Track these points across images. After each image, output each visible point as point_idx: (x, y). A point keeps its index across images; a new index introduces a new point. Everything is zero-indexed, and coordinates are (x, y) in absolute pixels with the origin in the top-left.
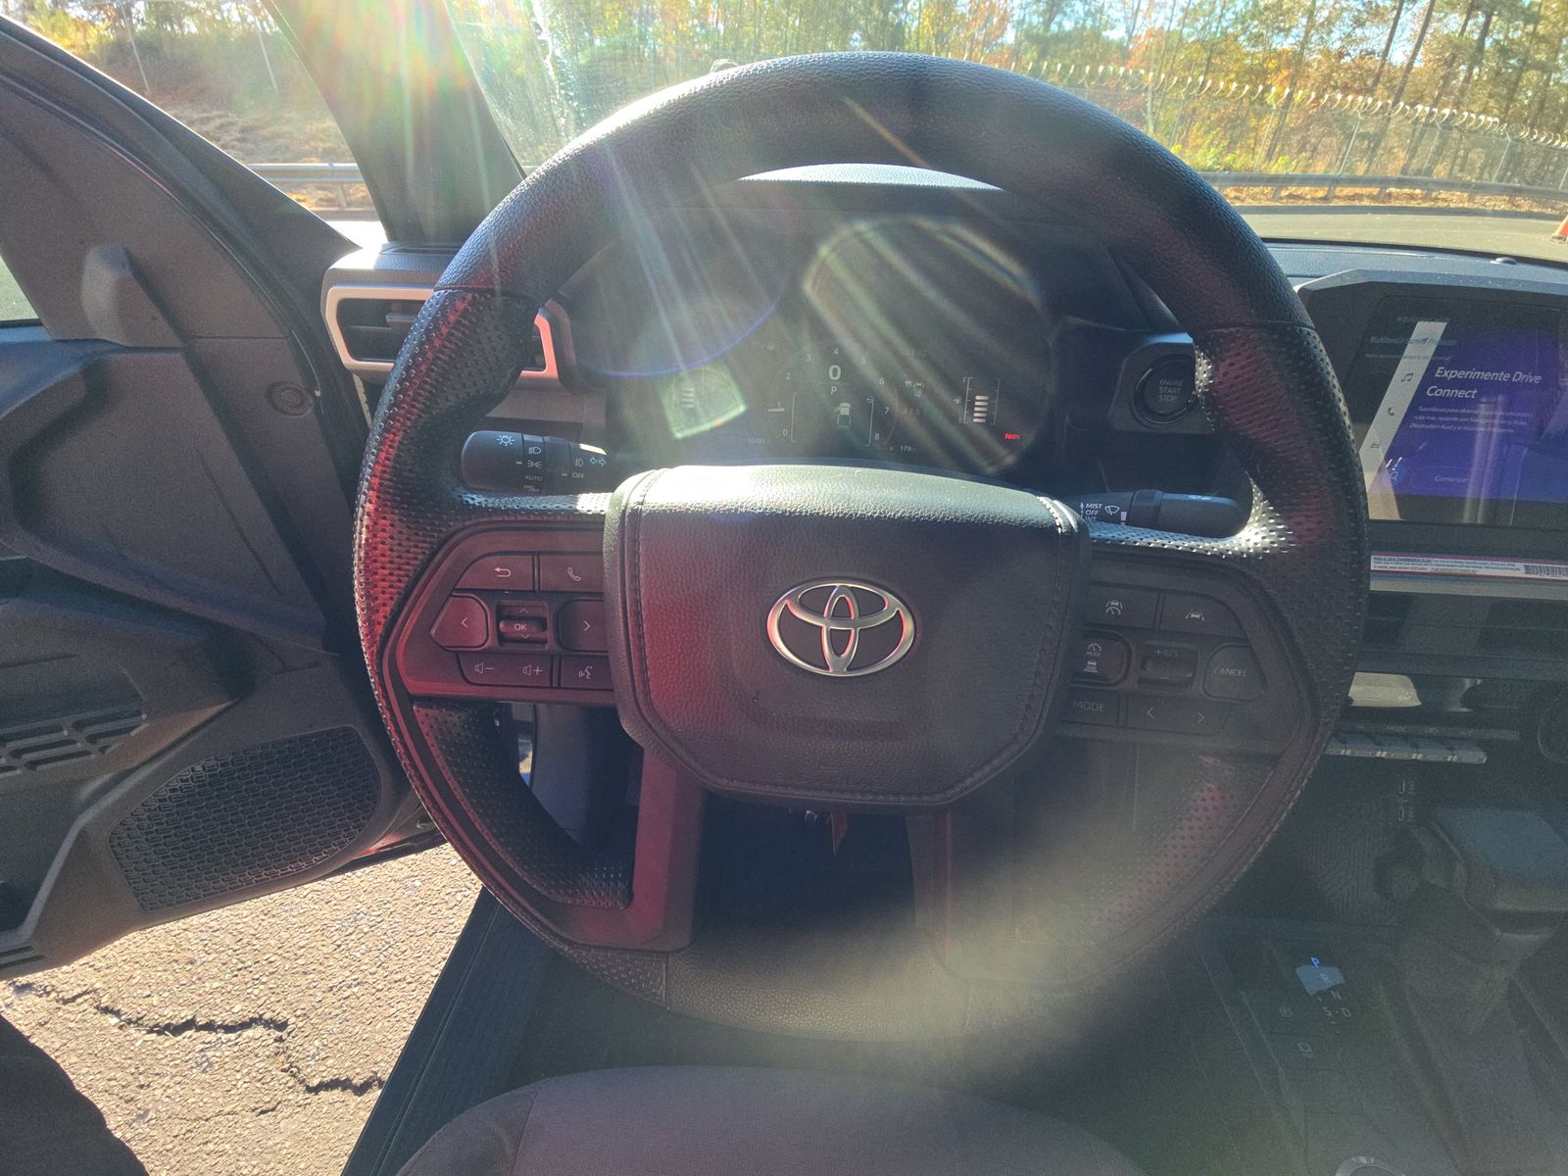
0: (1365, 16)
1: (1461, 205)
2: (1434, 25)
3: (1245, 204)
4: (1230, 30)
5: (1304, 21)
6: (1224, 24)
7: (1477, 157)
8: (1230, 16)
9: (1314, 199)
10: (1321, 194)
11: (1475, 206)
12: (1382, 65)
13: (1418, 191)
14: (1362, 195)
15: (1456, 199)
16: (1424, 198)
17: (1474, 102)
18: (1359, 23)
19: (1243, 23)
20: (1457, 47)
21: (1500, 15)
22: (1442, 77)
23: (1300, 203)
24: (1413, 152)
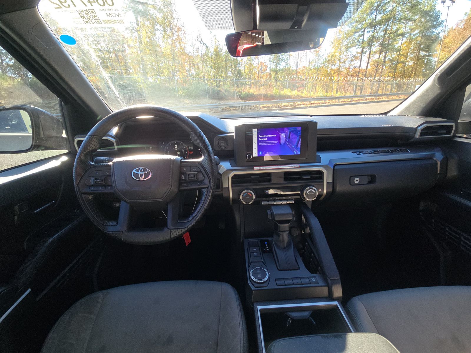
0: (353, 59)
1: (385, 99)
2: (371, 58)
3: (331, 104)
4: (321, 66)
5: (338, 62)
6: (319, 64)
7: (389, 87)
8: (320, 62)
9: (348, 102)
10: (350, 100)
11: (389, 99)
12: (360, 69)
13: (374, 97)
14: (360, 100)
15: (384, 98)
16: (376, 99)
17: (385, 74)
18: (352, 61)
19: (324, 64)
20: (378, 62)
21: (389, 52)
22: (375, 70)
23: (345, 103)
24: (372, 88)
